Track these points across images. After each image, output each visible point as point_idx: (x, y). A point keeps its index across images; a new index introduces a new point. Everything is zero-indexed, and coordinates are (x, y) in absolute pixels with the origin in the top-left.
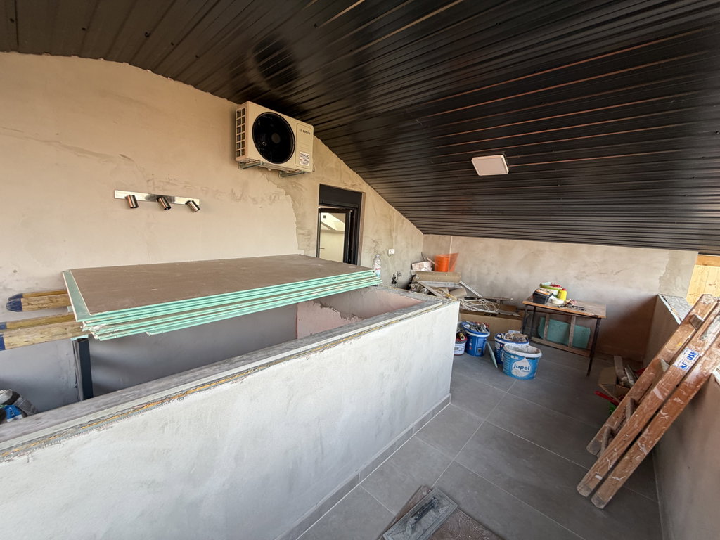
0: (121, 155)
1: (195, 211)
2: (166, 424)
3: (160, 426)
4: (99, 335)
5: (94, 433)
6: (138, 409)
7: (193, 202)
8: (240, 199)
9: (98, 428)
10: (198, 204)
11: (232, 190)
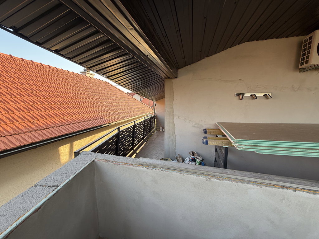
0: (239, 79)
1: (269, 99)
2: (284, 199)
3: (281, 199)
4: (238, 148)
5: (255, 186)
6: (271, 185)
7: (268, 94)
8: (297, 90)
9: (257, 186)
10: (270, 95)
11: (293, 86)
